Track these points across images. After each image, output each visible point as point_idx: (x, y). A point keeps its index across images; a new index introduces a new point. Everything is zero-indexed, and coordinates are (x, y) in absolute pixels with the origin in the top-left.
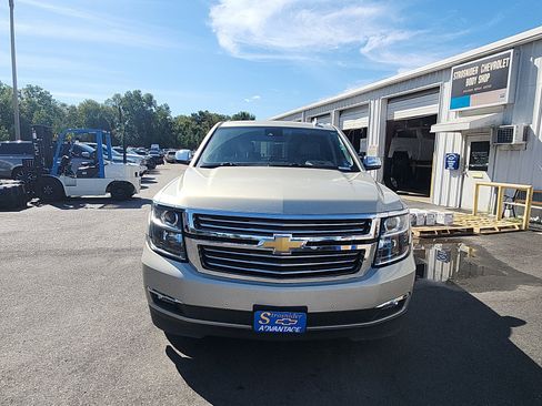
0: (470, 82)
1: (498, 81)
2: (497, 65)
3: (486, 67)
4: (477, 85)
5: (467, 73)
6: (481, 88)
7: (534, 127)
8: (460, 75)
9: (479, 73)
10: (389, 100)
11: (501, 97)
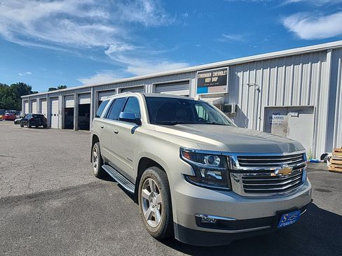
0: (207, 80)
1: (222, 81)
2: (221, 73)
3: (216, 74)
4: (211, 82)
5: (205, 75)
6: (213, 84)
7: (239, 106)
8: (202, 76)
9: (212, 77)
10: (157, 85)
11: (224, 89)
